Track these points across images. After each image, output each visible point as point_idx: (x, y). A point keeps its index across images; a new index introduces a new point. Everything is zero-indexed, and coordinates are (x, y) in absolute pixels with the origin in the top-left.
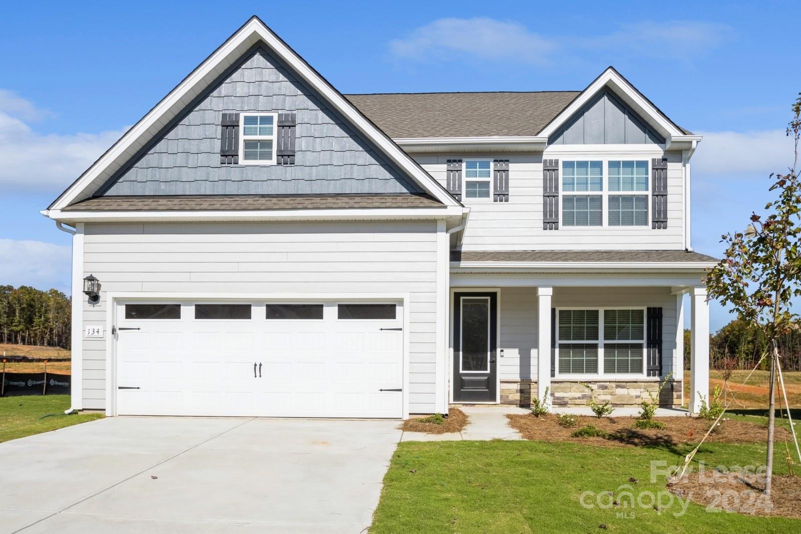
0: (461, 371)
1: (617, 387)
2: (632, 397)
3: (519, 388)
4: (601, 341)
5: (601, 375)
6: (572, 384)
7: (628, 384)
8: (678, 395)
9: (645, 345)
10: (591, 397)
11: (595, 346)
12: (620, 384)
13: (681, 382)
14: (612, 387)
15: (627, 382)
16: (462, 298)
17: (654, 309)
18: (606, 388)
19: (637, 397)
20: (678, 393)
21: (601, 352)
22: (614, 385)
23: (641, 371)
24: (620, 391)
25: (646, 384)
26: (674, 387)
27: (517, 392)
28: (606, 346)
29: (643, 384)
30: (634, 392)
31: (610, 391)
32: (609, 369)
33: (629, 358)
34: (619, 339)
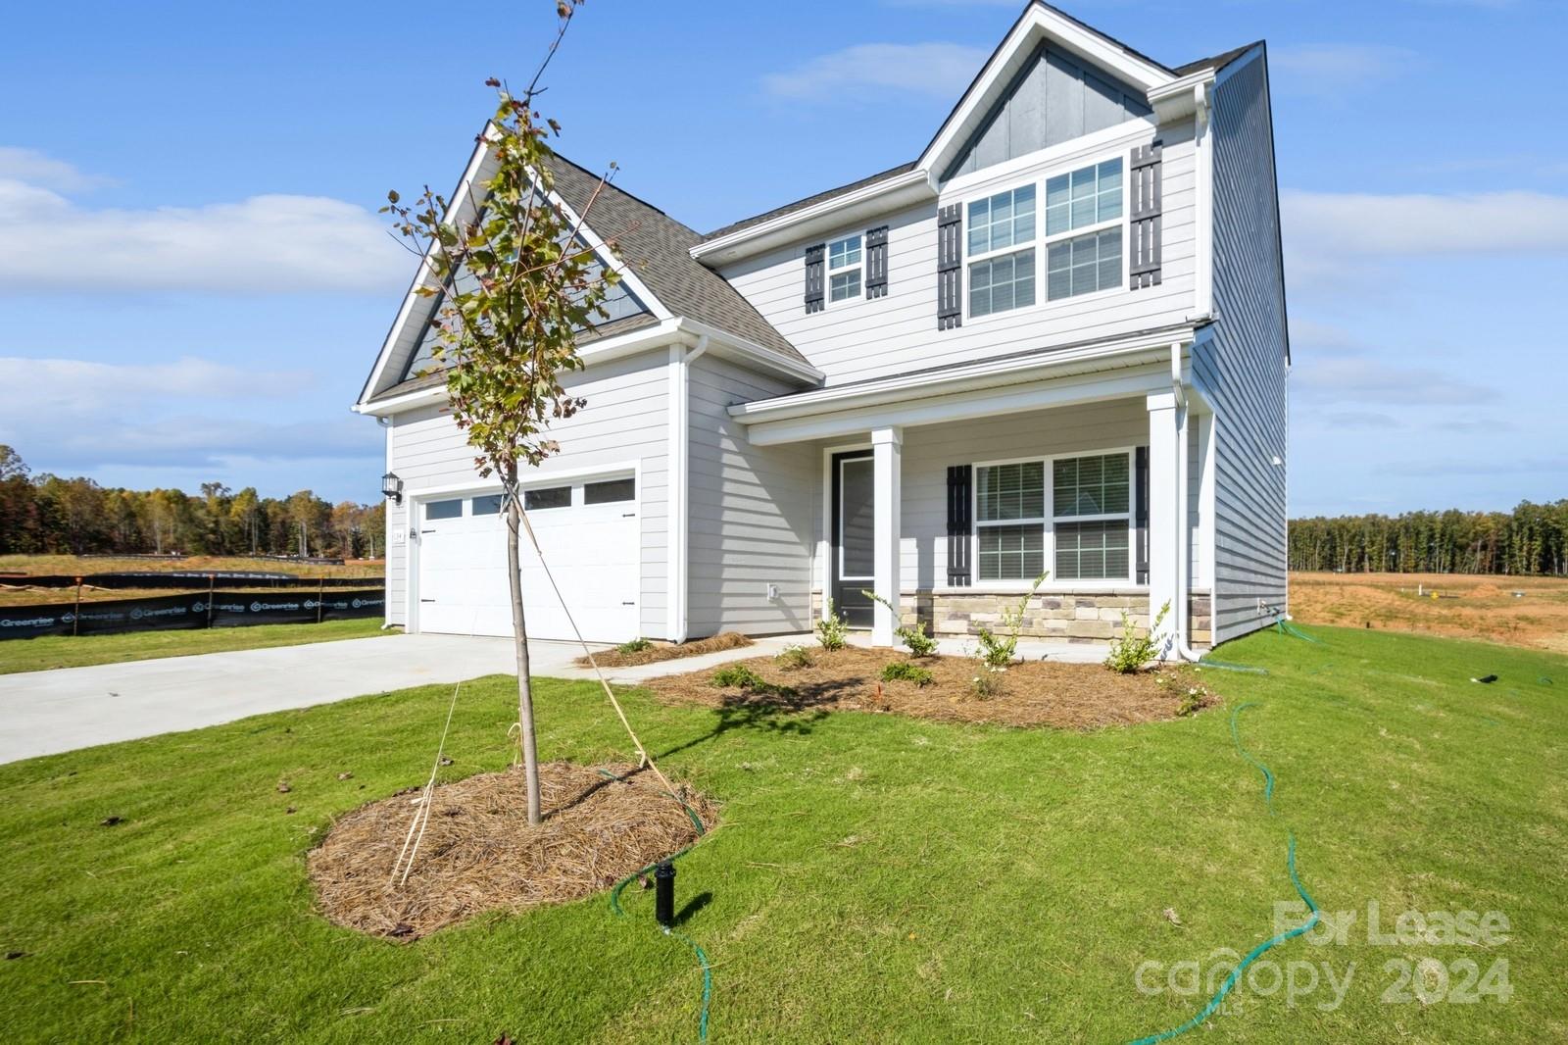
0: (842, 578)
1: (1079, 604)
2: (1106, 624)
3: (916, 605)
4: (1049, 519)
5: (1050, 583)
6: (999, 598)
7: (1098, 599)
8: (1201, 623)
9: (1132, 522)
10: (1031, 623)
11: (1039, 528)
12: (1084, 599)
13: (1208, 595)
14: (1070, 605)
15: (1097, 595)
16: (842, 462)
18: (1057, 605)
19: (1116, 624)
20: (1204, 619)
21: (1049, 539)
22: (1072, 600)
23: (1125, 574)
24: (1083, 613)
25: (1134, 599)
26: (1194, 606)
27: (913, 611)
28: (1059, 528)
29: (1128, 598)
30: (1110, 615)
31: (1065, 612)
32: (1065, 569)
33: (1104, 549)
34: (1081, 513)
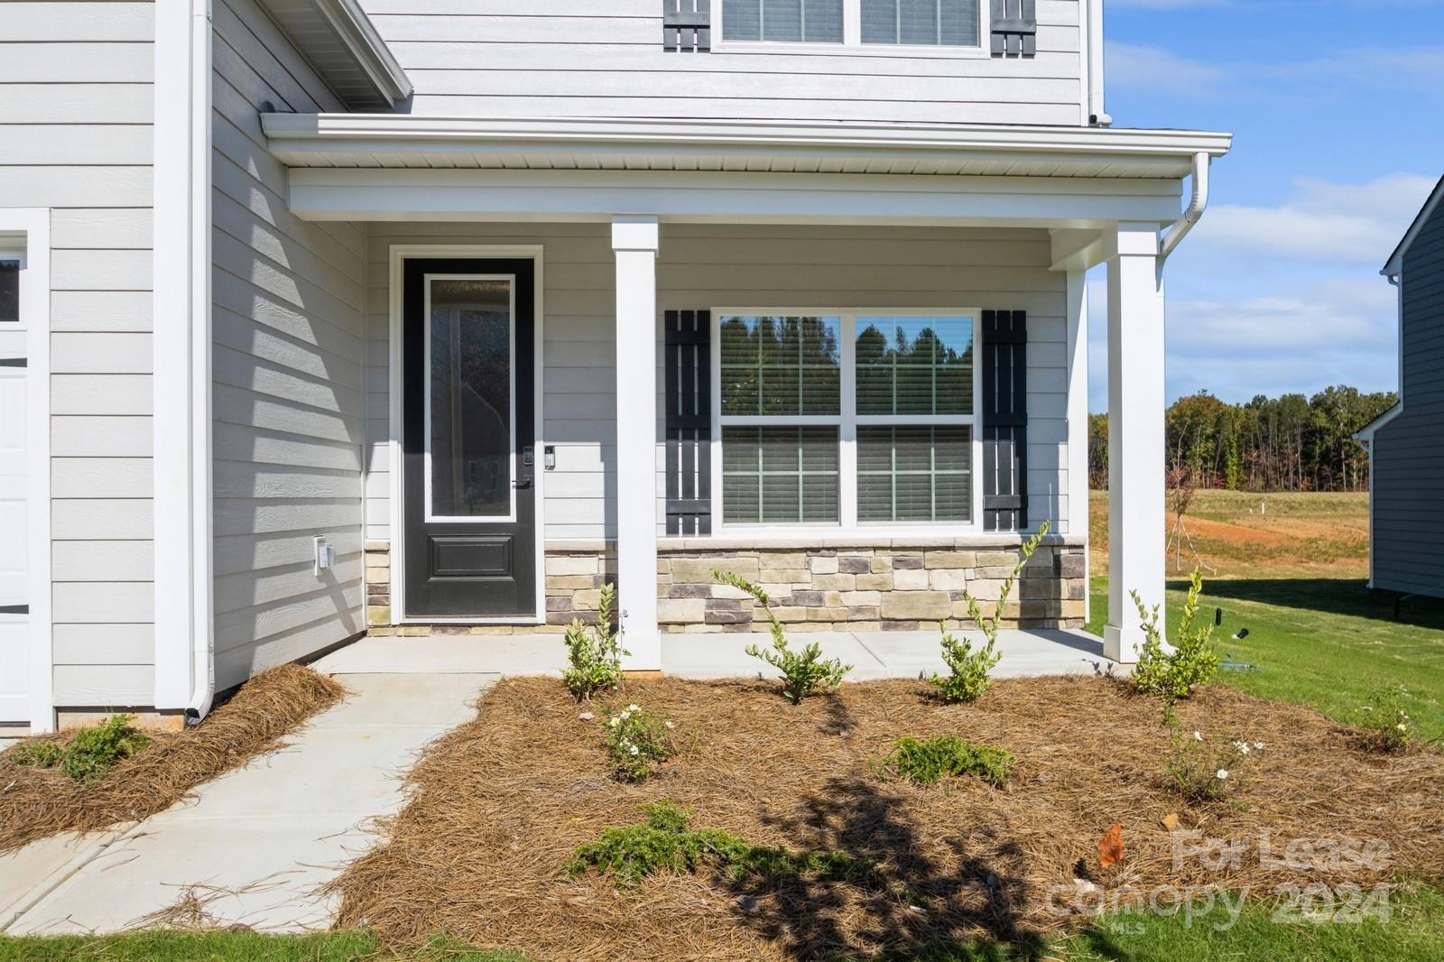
0: (429, 518)
1: (898, 564)
2: (941, 596)
3: (603, 572)
4: (848, 418)
5: (850, 528)
6: (764, 556)
7: (929, 554)
8: (1074, 589)
9: (977, 431)
10: (820, 599)
11: (832, 434)
12: (906, 556)
13: (1081, 547)
14: (883, 566)
15: (925, 549)
16: (429, 278)
17: (1004, 315)
18: (863, 567)
19: (956, 596)
20: (1075, 583)
21: (848, 450)
22: (887, 558)
23: (966, 514)
24: (906, 579)
25: (980, 554)
26: (1064, 564)
27: (596, 585)
28: (864, 434)
29: (972, 553)
30: (947, 581)
31: (876, 578)
32: (871, 509)
33: (933, 472)
34: (901, 411)
